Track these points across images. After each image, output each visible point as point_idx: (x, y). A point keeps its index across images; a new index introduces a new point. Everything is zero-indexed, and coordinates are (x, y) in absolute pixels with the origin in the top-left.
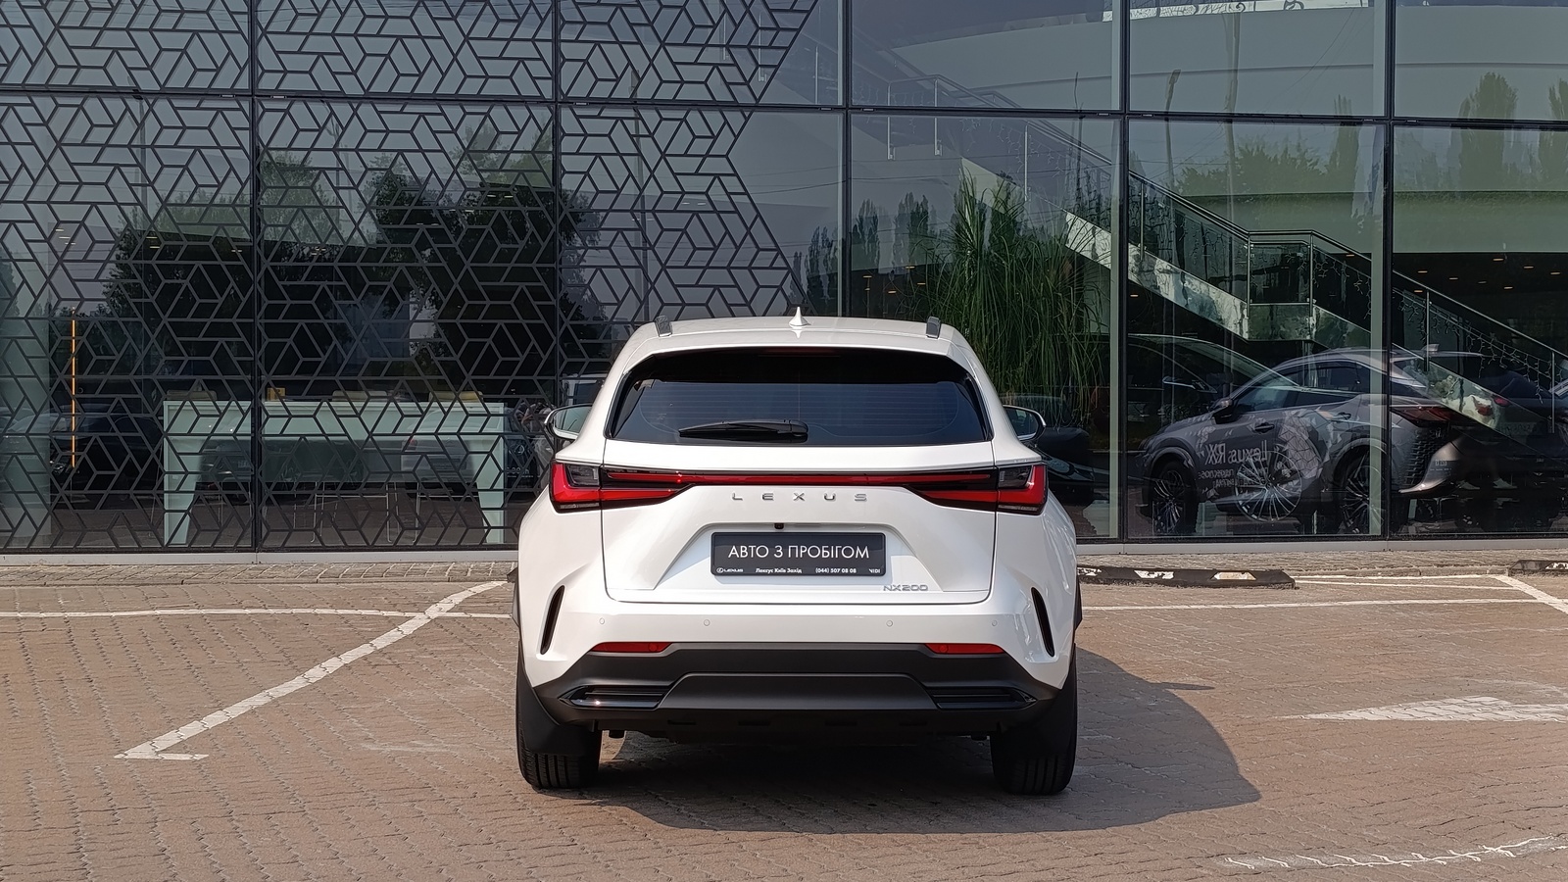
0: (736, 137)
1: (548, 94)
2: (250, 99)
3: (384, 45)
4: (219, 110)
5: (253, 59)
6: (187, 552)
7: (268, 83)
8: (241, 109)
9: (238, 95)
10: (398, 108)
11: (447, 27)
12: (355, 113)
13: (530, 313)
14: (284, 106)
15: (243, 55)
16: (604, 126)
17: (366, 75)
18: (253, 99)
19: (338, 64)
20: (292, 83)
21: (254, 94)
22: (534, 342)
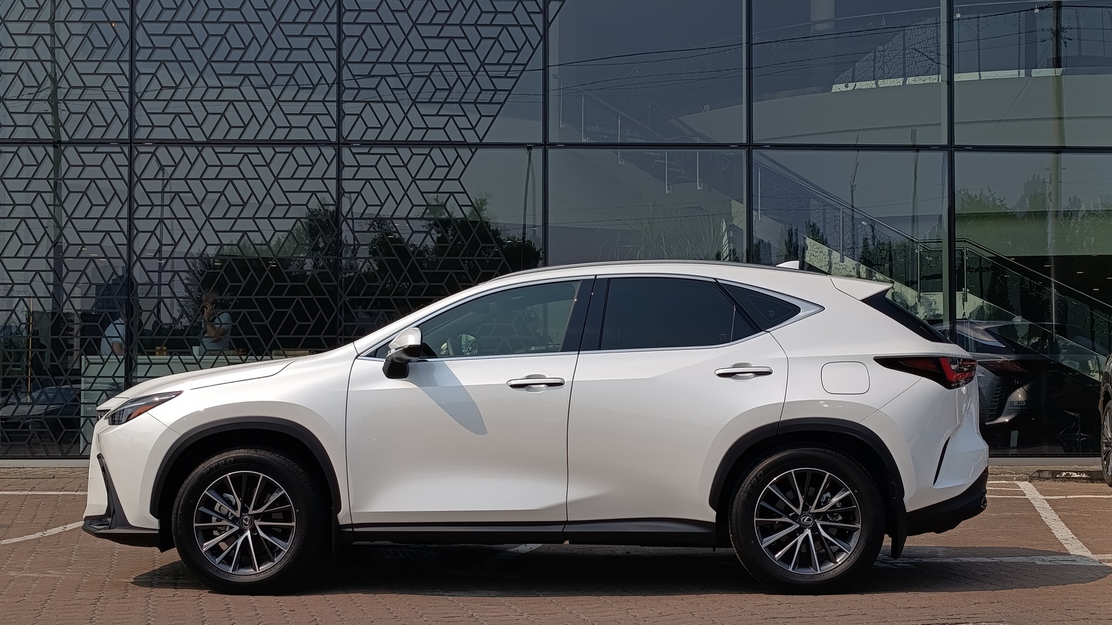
0: (466, 166)
1: (333, 139)
2: (129, 145)
3: (221, 107)
4: (108, 154)
5: (132, 118)
6: (79, 459)
7: (142, 134)
8: (123, 152)
9: (121, 143)
10: (229, 150)
11: (264, 94)
12: (200, 154)
13: (318, 291)
14: (152, 149)
15: (125, 115)
16: (372, 160)
17: (208, 128)
18: (131, 146)
19: (189, 120)
20: (159, 134)
21: (132, 142)
22: (321, 311)
